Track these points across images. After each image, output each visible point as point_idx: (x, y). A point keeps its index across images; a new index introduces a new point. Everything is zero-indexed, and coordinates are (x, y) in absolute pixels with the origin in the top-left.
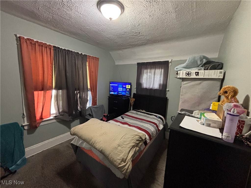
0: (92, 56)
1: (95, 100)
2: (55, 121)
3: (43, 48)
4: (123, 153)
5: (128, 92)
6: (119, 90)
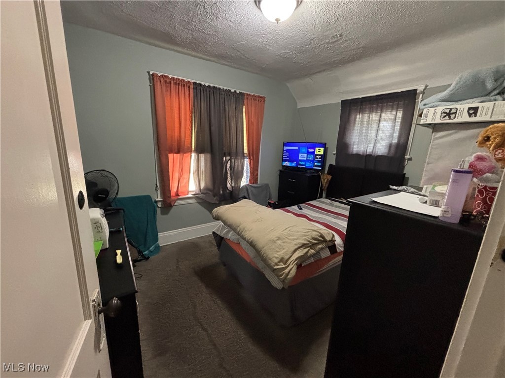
0: (252, 94)
1: (255, 174)
2: (194, 201)
3: (180, 87)
4: (284, 251)
5: (319, 162)
6: (300, 158)
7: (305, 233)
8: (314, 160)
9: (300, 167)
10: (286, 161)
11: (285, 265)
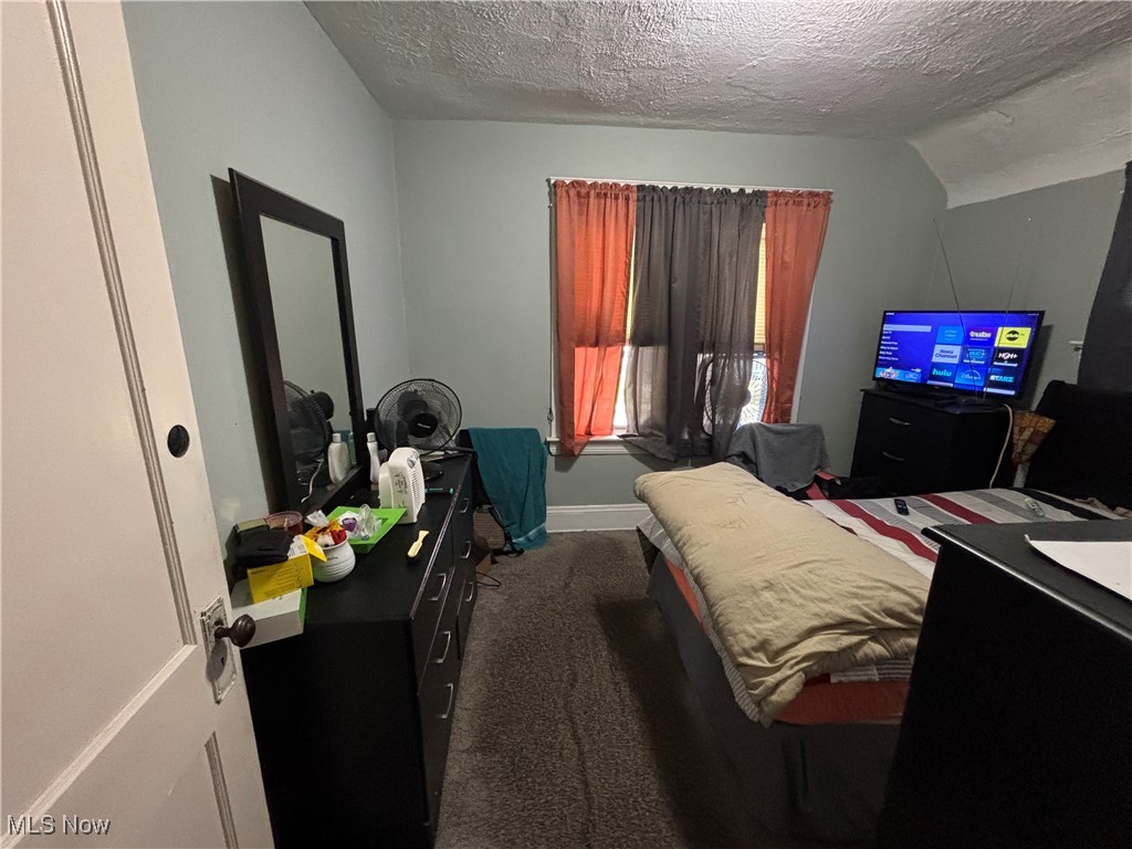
0: (791, 190)
1: (784, 398)
2: (621, 449)
4: (777, 623)
5: (1006, 371)
6: (935, 359)
7: (862, 588)
8: (989, 364)
9: (933, 386)
10: (887, 365)
11: (771, 661)
